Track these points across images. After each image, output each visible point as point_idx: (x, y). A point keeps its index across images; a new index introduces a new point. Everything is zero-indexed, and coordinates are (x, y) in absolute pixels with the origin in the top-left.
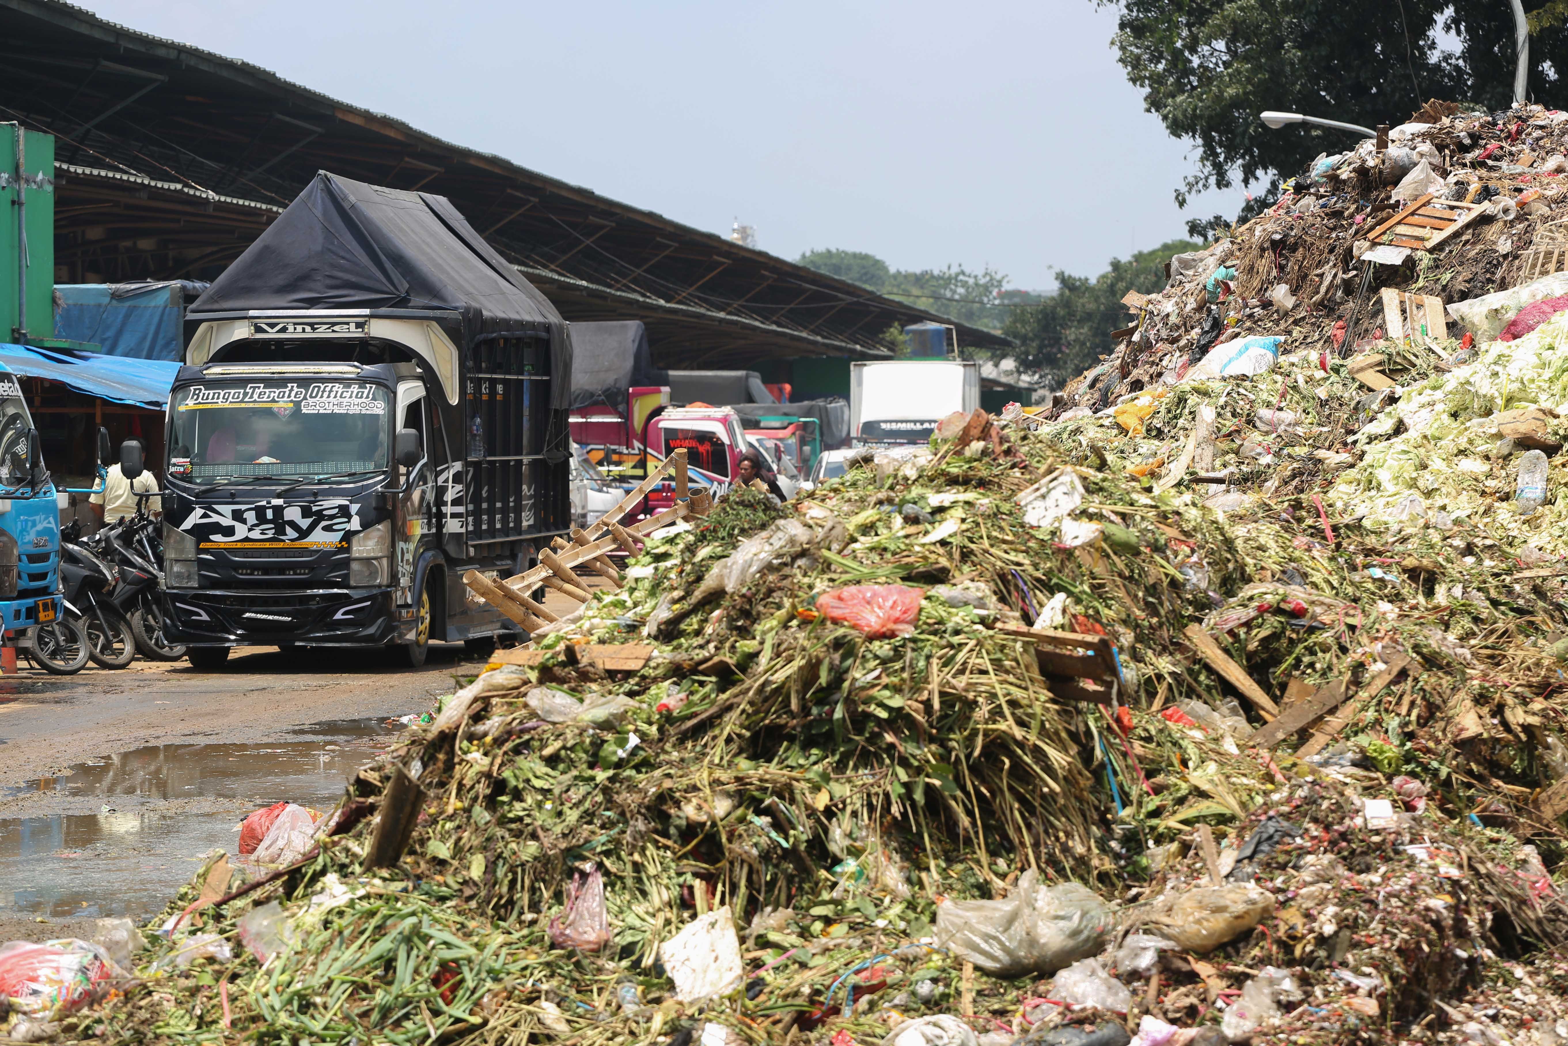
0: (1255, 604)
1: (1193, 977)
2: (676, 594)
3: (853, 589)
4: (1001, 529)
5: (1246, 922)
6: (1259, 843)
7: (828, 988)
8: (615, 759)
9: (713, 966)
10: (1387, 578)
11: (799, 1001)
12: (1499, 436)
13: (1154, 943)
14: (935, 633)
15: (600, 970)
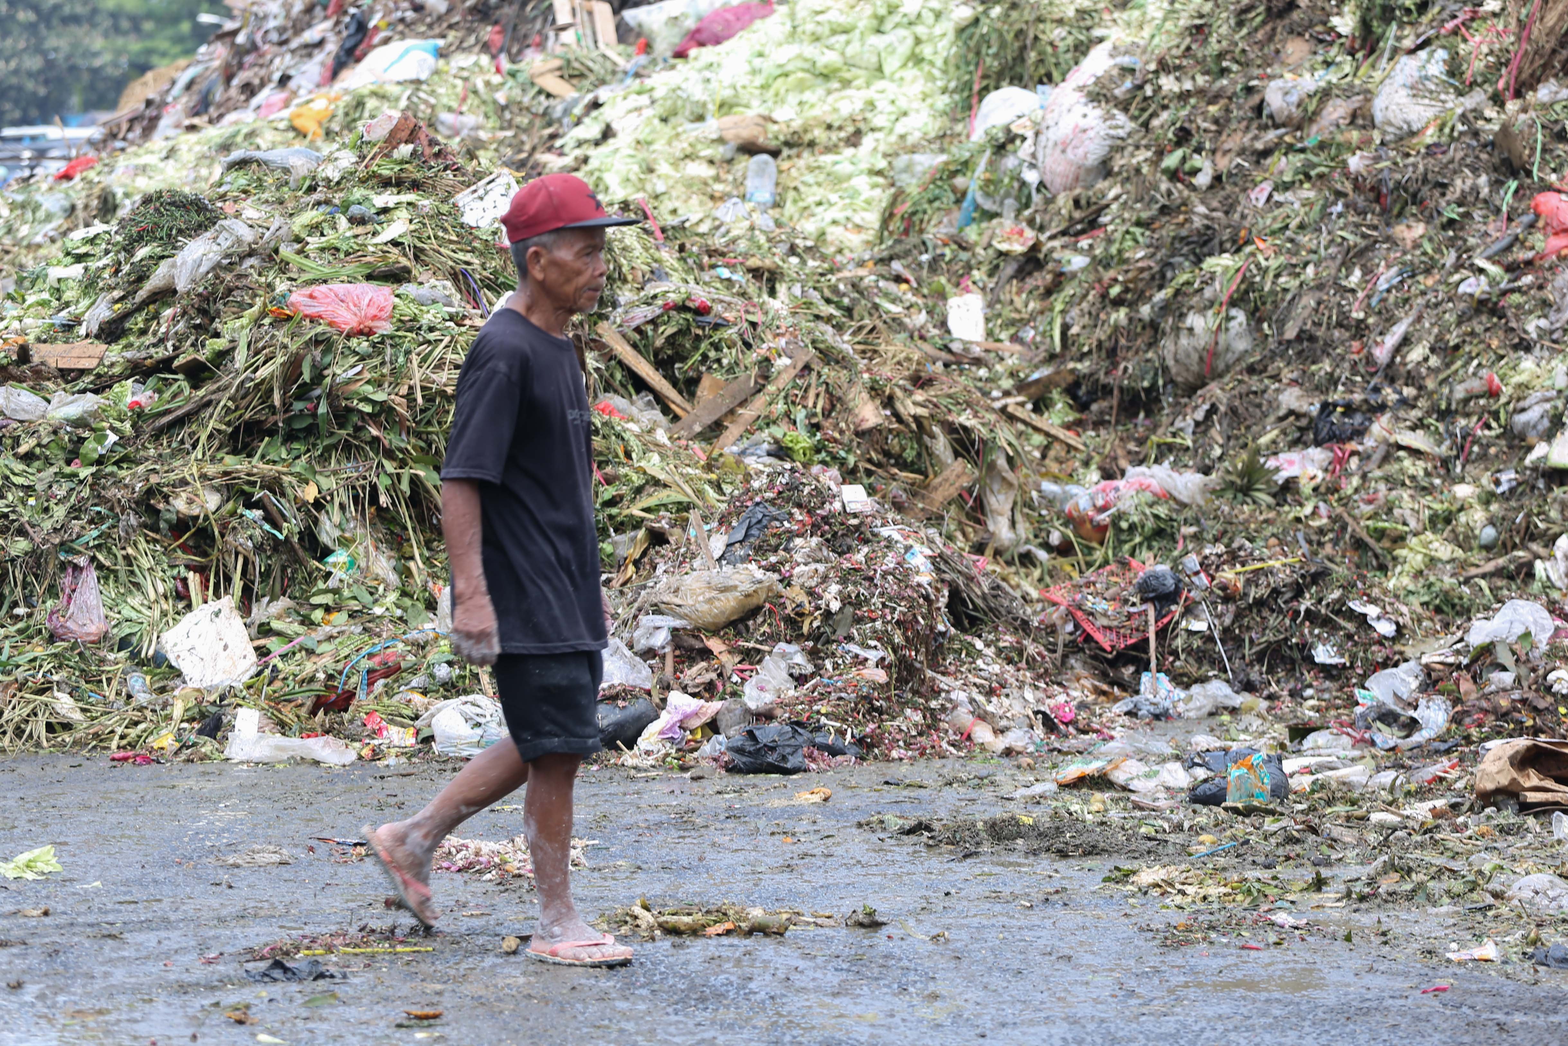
0: (660, 302)
1: (706, 654)
2: (117, 294)
3: (323, 288)
4: (445, 230)
5: (755, 601)
6: (749, 528)
7: (340, 673)
8: (96, 456)
9: (224, 654)
10: (735, 277)
11: (316, 686)
12: (721, 141)
13: (668, 622)
14: (410, 330)
15: (102, 661)
